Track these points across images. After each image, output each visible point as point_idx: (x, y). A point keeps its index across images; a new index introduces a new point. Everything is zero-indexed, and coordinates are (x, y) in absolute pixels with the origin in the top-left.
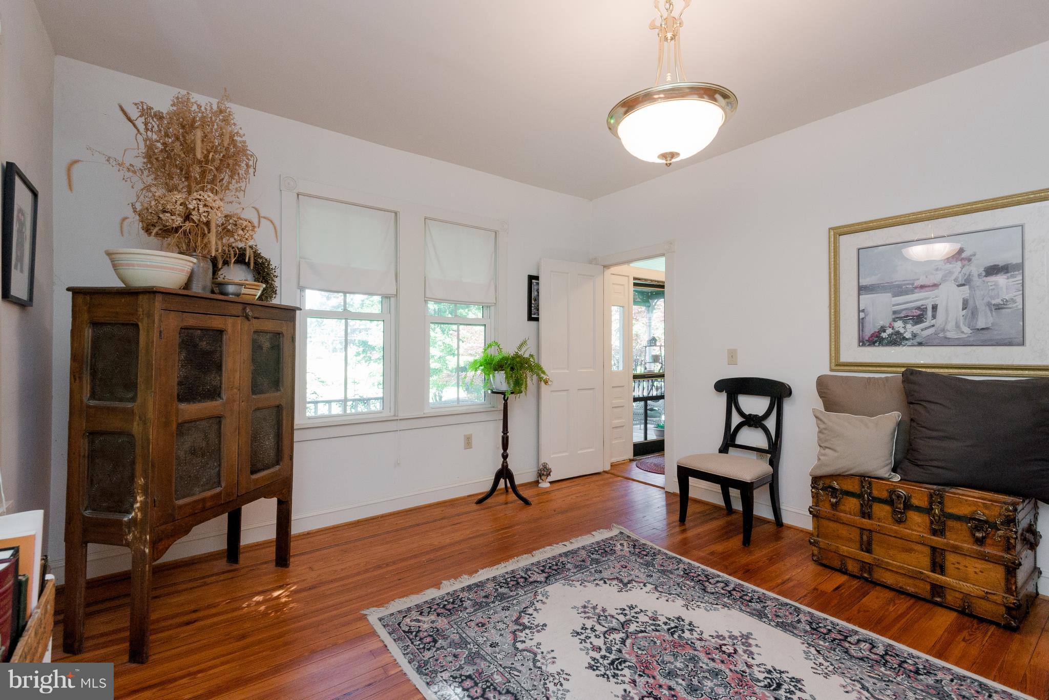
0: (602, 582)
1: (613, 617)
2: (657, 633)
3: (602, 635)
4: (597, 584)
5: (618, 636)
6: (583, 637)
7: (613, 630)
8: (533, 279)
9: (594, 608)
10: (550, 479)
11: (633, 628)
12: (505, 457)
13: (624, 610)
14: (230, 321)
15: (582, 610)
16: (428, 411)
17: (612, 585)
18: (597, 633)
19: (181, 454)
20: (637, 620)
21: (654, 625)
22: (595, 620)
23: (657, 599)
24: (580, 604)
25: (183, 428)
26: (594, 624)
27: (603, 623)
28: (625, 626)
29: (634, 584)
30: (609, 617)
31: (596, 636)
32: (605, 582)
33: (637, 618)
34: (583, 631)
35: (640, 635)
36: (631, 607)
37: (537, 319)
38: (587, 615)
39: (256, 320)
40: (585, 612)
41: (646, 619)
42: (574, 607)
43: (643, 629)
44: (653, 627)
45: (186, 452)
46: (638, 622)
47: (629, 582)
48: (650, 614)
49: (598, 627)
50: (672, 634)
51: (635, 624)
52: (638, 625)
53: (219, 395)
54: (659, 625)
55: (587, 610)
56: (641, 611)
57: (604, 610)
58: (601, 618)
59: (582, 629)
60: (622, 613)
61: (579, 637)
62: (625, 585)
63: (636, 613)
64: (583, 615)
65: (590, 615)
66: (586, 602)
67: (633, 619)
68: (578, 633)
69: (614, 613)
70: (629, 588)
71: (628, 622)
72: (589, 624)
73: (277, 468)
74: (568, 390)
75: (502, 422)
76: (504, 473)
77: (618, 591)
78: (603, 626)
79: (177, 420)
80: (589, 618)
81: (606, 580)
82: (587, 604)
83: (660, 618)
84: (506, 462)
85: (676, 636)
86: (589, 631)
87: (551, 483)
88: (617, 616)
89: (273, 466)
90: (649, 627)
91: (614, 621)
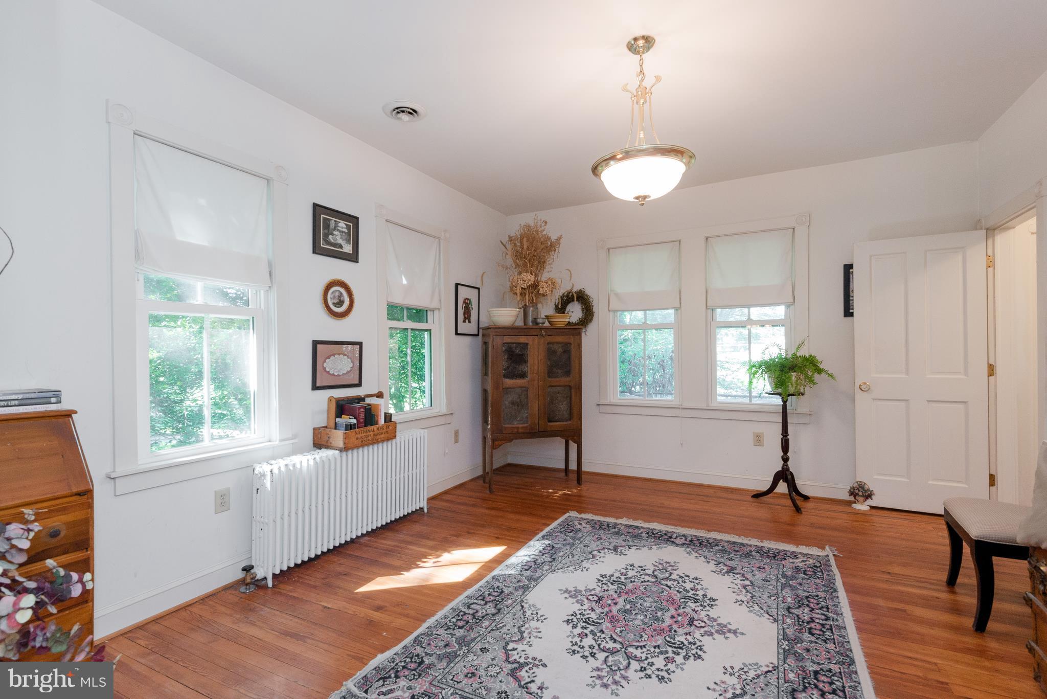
8: (848, 268)
10: (870, 502)
12: (785, 460)
14: (530, 338)
16: (713, 405)
19: (507, 403)
25: (507, 390)
37: (852, 315)
39: (550, 337)
45: (509, 403)
53: (527, 377)
73: (570, 422)
74: (907, 400)
75: (780, 425)
76: (784, 475)
79: (502, 387)
84: (787, 466)
87: (872, 507)
89: (567, 421)
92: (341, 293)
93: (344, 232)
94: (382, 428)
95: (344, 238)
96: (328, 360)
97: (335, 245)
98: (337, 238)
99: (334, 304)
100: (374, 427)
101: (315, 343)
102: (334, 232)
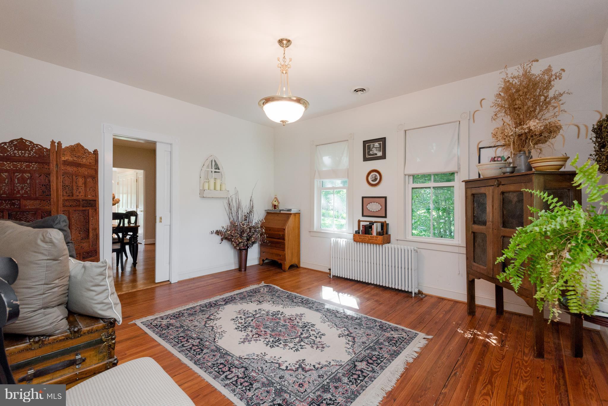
0: (316, 367)
1: (307, 344)
2: (286, 339)
3: (311, 335)
4: (319, 364)
5: (304, 335)
6: (320, 334)
7: (307, 338)
9: (318, 347)
11: (297, 340)
13: (301, 348)
15: (324, 346)
17: (309, 365)
18: (314, 336)
20: (295, 344)
21: (286, 342)
22: (316, 342)
23: (281, 357)
24: (326, 349)
26: (316, 340)
27: (312, 341)
28: (301, 340)
29: (294, 368)
30: (309, 343)
31: (314, 335)
32: (314, 366)
33: (294, 345)
34: (320, 336)
35: (294, 337)
36: (297, 350)
38: (320, 343)
40: (322, 345)
41: (289, 345)
42: (329, 347)
43: (292, 340)
44: (287, 341)
46: (294, 342)
47: (297, 369)
48: (288, 347)
49: (314, 338)
50: (279, 339)
51: (296, 342)
52: (294, 341)
54: (284, 342)
55: (321, 346)
56: (292, 349)
57: (312, 347)
58: (313, 343)
59: (321, 337)
60: (302, 346)
61: (322, 333)
62: (301, 366)
63: (295, 347)
64: (323, 343)
65: (319, 344)
66: (323, 350)
67: (297, 344)
68: (323, 335)
69: (307, 346)
70: (298, 364)
71: (299, 342)
72: (318, 339)
77: (305, 360)
78: (311, 339)
80: (319, 342)
81: (314, 369)
82: (322, 349)
83: (283, 346)
85: (277, 338)
86: (318, 336)
88: (305, 344)
90: (289, 341)
91: (306, 342)
92: (376, 175)
93: (378, 147)
94: (373, 237)
95: (377, 150)
96: (368, 205)
97: (373, 155)
98: (374, 151)
99: (372, 181)
100: (370, 236)
101: (363, 198)
102: (373, 149)
